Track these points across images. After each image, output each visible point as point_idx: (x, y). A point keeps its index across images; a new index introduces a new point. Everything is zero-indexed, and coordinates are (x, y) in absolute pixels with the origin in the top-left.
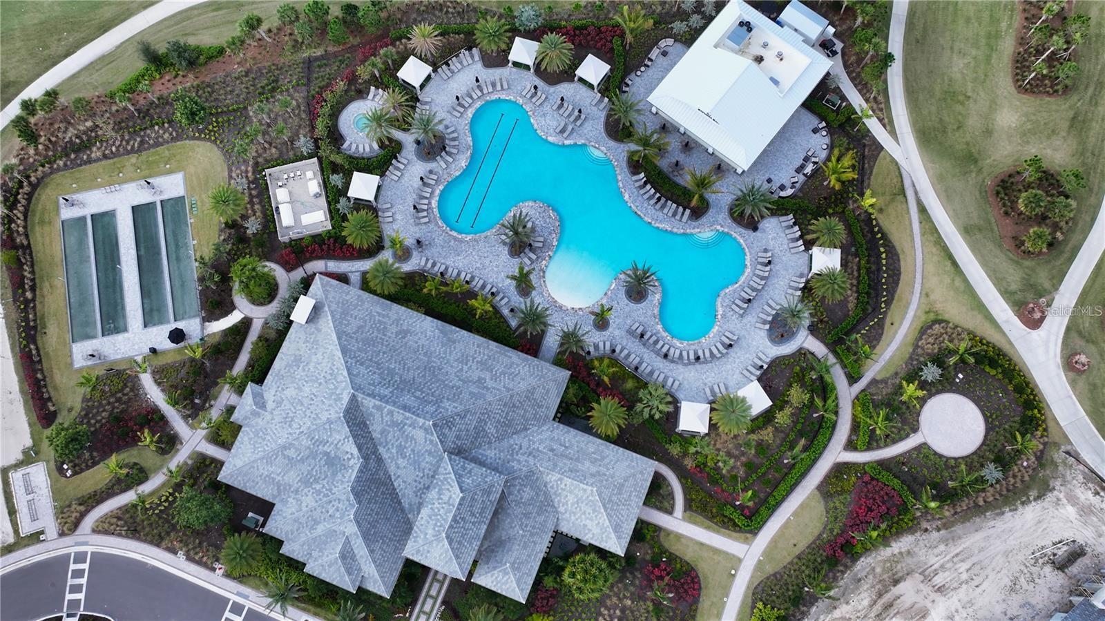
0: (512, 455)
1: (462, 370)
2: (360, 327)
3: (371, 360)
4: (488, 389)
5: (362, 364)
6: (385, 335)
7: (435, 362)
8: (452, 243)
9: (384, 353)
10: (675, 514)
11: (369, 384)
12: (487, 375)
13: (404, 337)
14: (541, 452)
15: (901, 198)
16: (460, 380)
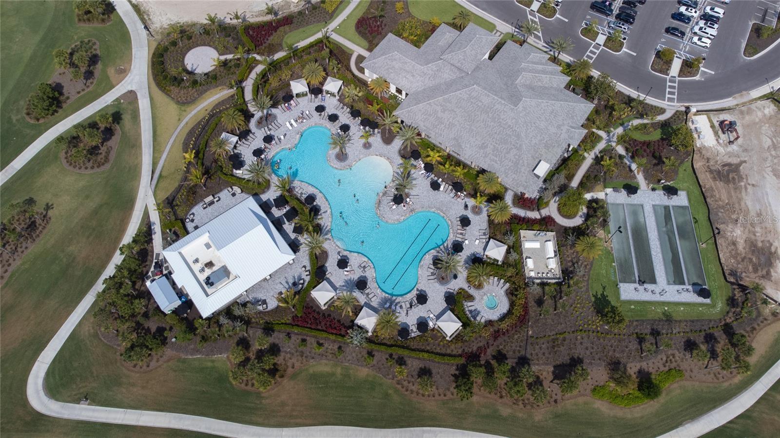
0: (435, 74)
1: (453, 119)
2: (508, 153)
3: (504, 128)
4: (441, 105)
5: (509, 126)
6: (494, 146)
7: (468, 125)
8: (444, 209)
9: (496, 133)
10: (358, 54)
11: (506, 112)
12: (440, 114)
13: (483, 144)
14: (419, 75)
15: (164, 174)
16: (455, 112)
